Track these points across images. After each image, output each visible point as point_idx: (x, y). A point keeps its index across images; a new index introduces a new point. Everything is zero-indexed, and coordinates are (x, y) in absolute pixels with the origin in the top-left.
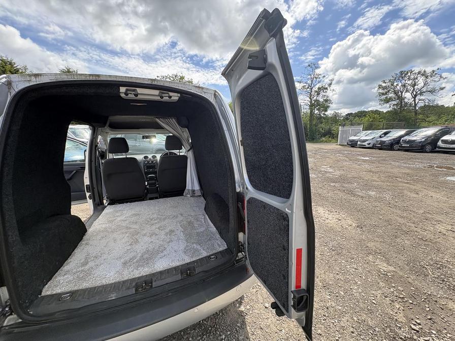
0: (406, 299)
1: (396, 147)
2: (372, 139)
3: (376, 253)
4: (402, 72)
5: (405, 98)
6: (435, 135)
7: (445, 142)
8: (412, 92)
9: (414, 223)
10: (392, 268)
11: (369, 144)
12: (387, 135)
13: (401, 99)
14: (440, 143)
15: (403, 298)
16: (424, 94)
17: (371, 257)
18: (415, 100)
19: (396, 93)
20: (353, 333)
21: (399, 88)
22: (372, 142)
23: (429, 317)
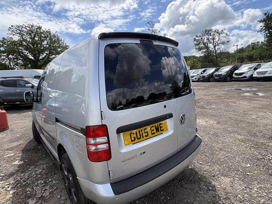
0: (254, 147)
1: (211, 79)
2: (197, 75)
3: (233, 132)
4: (206, 30)
5: (210, 47)
6: (230, 70)
7: (236, 74)
8: (213, 44)
9: (242, 117)
10: (243, 137)
11: (196, 79)
12: (205, 72)
13: (207, 48)
14: (234, 75)
15: (253, 146)
16: (219, 45)
17: (232, 134)
18: (215, 49)
19: (204, 44)
20: (243, 161)
21: (206, 41)
22: (197, 77)
23: (265, 150)
